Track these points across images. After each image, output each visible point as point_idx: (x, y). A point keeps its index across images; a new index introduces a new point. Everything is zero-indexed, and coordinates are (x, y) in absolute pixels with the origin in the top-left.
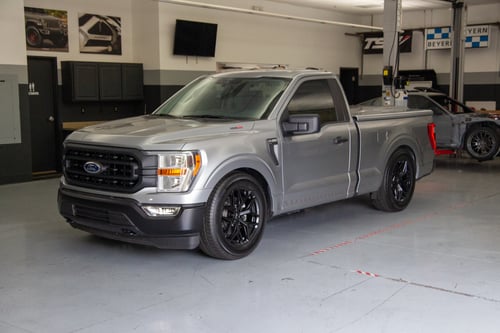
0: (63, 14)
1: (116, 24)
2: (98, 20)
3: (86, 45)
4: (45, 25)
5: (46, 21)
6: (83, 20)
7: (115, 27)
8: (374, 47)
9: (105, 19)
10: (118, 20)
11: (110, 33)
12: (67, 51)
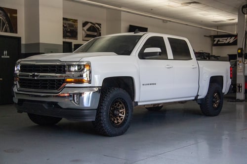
0: (76, 21)
1: (99, 27)
2: (91, 24)
3: (86, 37)
4: (68, 26)
5: (68, 24)
6: (85, 24)
7: (98, 29)
8: (219, 43)
9: (94, 24)
10: (99, 25)
11: (96, 31)
12: (77, 39)
